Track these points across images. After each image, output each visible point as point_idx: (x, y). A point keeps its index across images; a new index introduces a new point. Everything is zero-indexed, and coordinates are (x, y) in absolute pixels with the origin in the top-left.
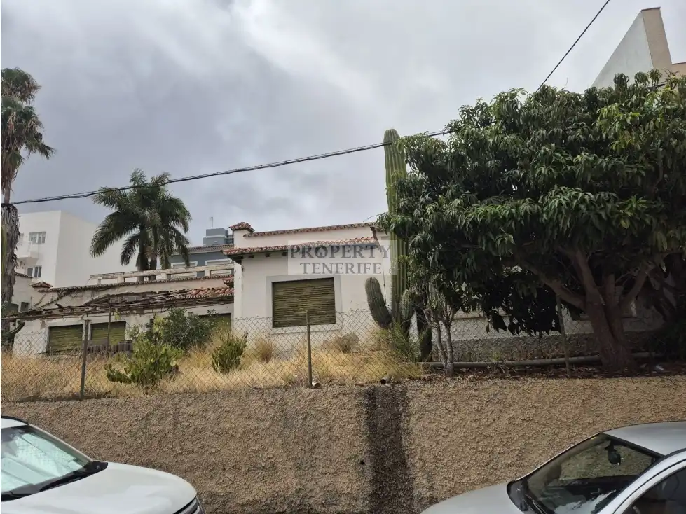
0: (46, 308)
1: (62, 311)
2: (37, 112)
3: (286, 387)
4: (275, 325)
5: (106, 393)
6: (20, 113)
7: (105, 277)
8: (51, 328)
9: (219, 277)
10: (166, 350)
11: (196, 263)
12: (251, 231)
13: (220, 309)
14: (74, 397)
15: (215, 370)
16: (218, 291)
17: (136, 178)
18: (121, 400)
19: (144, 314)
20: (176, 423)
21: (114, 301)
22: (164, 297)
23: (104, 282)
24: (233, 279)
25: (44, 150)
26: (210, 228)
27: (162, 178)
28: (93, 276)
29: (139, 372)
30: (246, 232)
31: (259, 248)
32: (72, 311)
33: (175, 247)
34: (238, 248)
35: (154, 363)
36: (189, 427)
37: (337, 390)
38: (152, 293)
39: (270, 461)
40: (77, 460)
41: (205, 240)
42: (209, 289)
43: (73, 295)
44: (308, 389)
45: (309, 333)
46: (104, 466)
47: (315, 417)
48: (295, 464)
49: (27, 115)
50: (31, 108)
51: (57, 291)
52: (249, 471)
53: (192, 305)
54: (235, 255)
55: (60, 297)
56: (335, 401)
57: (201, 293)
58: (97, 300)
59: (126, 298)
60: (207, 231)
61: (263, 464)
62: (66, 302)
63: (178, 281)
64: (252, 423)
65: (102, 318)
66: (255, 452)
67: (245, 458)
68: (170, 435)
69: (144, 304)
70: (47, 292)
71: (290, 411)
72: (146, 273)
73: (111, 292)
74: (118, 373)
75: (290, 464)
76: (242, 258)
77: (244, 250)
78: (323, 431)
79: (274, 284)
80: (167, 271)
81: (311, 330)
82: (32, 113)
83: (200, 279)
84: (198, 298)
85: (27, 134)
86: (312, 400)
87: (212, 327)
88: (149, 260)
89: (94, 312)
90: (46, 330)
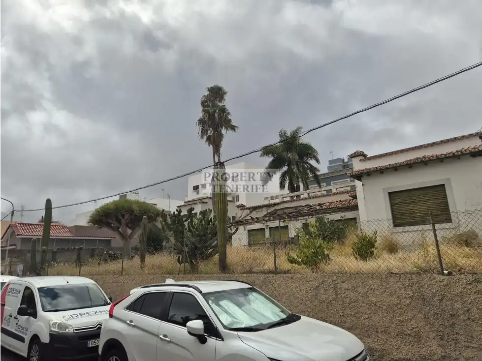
0: (245, 219)
1: (254, 221)
2: (227, 107)
3: (418, 273)
4: (396, 225)
5: (288, 271)
6: (219, 110)
7: (272, 198)
8: (249, 231)
9: (343, 193)
10: (320, 244)
11: (325, 184)
12: (365, 156)
13: (349, 215)
14: (271, 272)
15: (356, 258)
16: (344, 202)
17: (282, 134)
18: (299, 276)
19: (298, 220)
20: (336, 294)
21: (279, 213)
22: (309, 209)
23: (272, 202)
24: (356, 193)
25: (233, 128)
26: (331, 159)
27: (297, 131)
28: (266, 198)
29: (306, 257)
30: (361, 158)
31: (374, 168)
32: (258, 220)
33: (310, 175)
34: (357, 170)
35: (314, 252)
36: (346, 297)
37: (470, 278)
38: (301, 206)
39: (414, 330)
40: (282, 312)
41: (329, 168)
42: (337, 201)
43: (258, 211)
44: (440, 276)
45: (435, 230)
46: (299, 318)
47: (451, 300)
48: (437, 335)
49: (223, 110)
50: (224, 105)
51: (249, 209)
52: (397, 335)
53: (328, 213)
54: (356, 175)
55: (251, 212)
56: (469, 287)
57: (332, 205)
58: (269, 213)
59: (286, 211)
60: (329, 161)
61: (409, 332)
62: (254, 215)
63: (316, 197)
64: (395, 300)
65: (275, 224)
66: (401, 322)
67: (393, 325)
68: (334, 302)
69: (297, 214)
70: (245, 209)
71: (427, 293)
72: (295, 194)
73: (277, 207)
74: (294, 258)
75: (432, 335)
76: (362, 176)
77: (362, 170)
78: (461, 312)
79: (390, 194)
80: (308, 191)
81: (436, 228)
82: (225, 108)
83: (330, 195)
84: (332, 208)
85: (224, 121)
86: (446, 285)
87: (345, 228)
88: (295, 185)
89: (270, 220)
90: (246, 231)
